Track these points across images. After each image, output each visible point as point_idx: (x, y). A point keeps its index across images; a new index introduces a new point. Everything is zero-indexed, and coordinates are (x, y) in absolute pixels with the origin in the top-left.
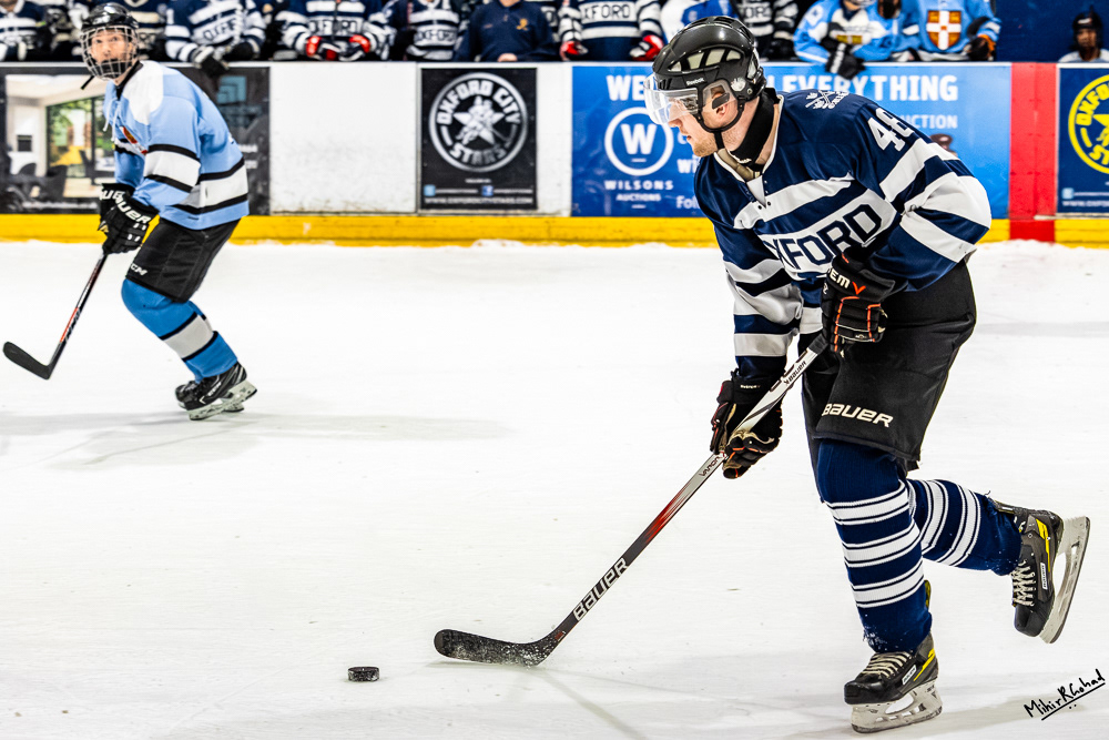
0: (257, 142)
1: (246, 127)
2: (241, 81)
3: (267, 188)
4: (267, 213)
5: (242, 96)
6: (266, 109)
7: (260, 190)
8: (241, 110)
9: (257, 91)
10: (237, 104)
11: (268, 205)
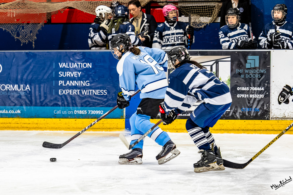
0: (264, 86)
1: (259, 79)
2: (257, 58)
3: (269, 107)
4: (268, 119)
5: (257, 65)
6: (268, 70)
7: (265, 108)
8: (257, 71)
9: (264, 63)
10: (255, 68)
11: (269, 115)
